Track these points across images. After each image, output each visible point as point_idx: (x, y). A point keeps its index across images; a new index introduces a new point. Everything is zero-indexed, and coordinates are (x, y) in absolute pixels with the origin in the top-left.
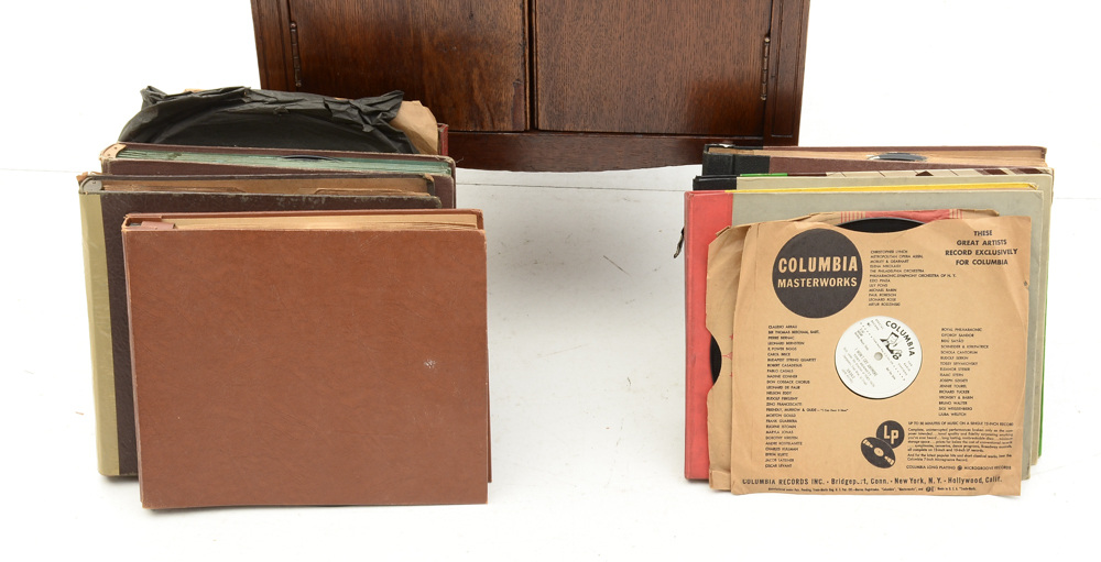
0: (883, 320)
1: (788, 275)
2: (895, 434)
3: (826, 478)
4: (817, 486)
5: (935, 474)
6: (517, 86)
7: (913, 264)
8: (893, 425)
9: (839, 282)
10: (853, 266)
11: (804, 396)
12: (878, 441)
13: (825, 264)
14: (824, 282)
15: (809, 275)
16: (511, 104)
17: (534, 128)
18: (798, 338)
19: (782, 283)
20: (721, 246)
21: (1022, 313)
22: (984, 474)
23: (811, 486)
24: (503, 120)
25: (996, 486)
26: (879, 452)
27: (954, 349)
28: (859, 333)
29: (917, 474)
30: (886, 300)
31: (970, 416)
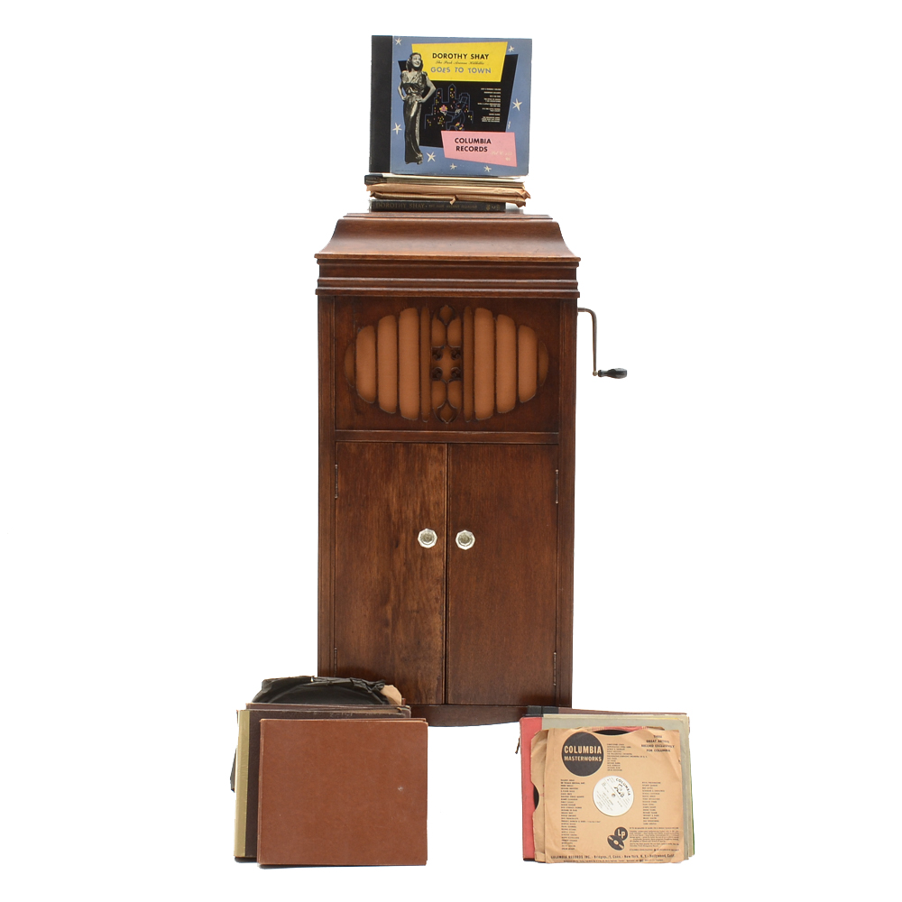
0: (615, 778)
1: (569, 754)
2: (623, 834)
3: (592, 856)
4: (587, 859)
5: (643, 853)
6: (438, 679)
7: (627, 751)
8: (622, 829)
9: (593, 758)
10: (599, 751)
11: (579, 814)
12: (616, 837)
13: (586, 749)
14: (586, 759)
15: (578, 755)
16: (435, 689)
17: (446, 703)
18: (575, 786)
19: (566, 758)
20: (537, 741)
21: (679, 775)
22: (666, 853)
23: (584, 859)
24: (431, 698)
25: (673, 859)
26: (616, 842)
27: (648, 792)
28: (604, 784)
29: (635, 853)
30: (615, 768)
31: (658, 825)
